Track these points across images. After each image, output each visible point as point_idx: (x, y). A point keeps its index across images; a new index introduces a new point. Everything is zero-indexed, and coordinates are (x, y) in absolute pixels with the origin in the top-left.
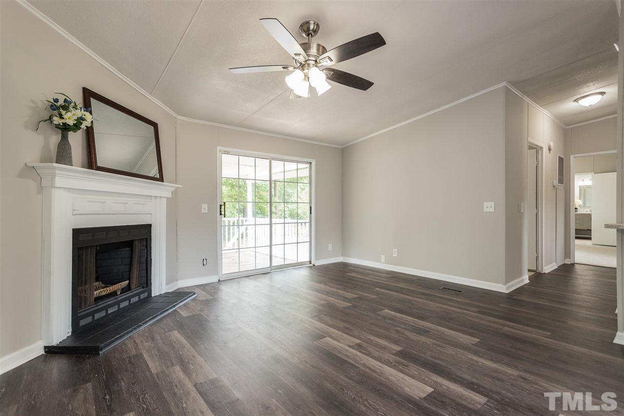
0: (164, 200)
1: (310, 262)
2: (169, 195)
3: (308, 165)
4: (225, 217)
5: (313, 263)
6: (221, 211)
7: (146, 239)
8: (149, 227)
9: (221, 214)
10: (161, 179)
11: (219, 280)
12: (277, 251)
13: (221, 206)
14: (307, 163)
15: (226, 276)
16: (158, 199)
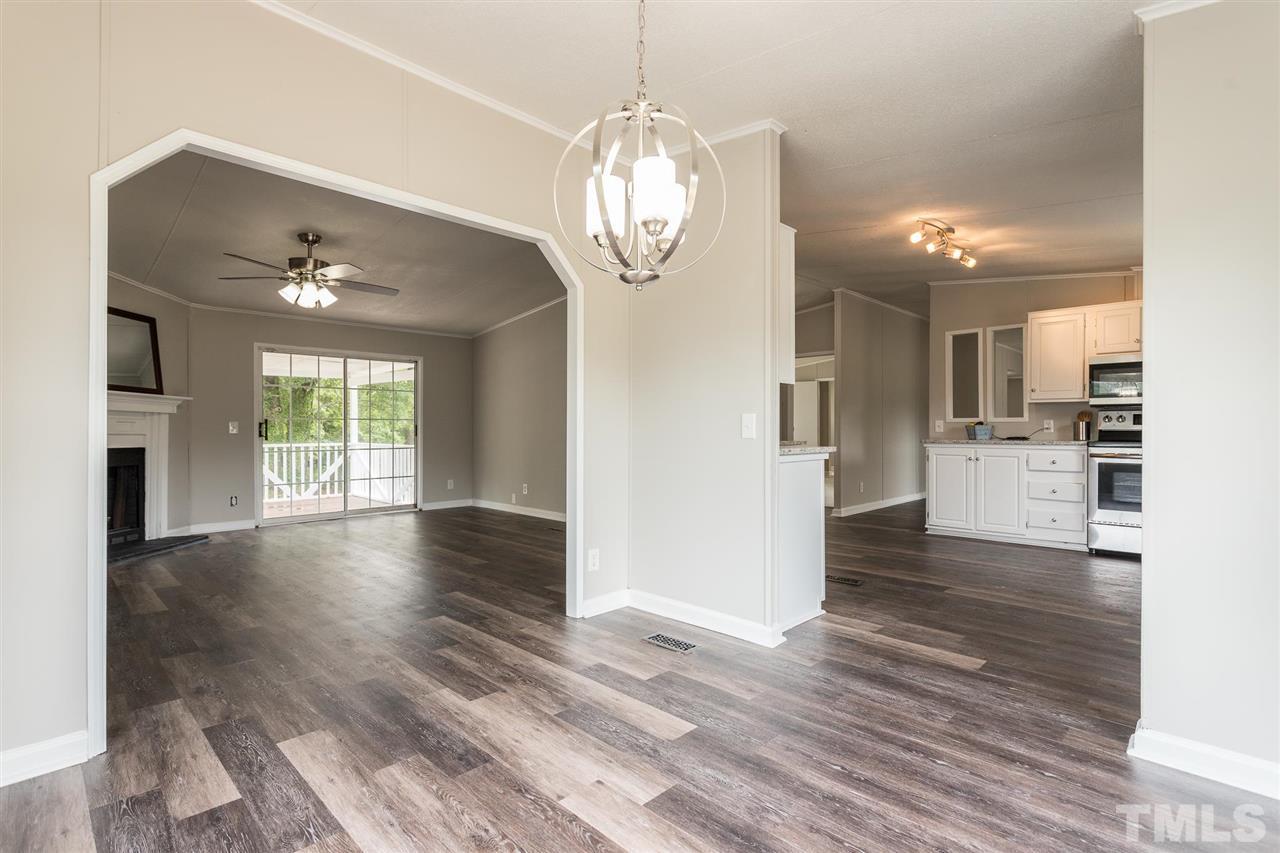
0: (165, 419)
1: (415, 506)
2: (174, 410)
3: (413, 365)
4: (266, 439)
5: (419, 507)
6: (260, 432)
7: (138, 466)
8: (141, 452)
9: (261, 435)
10: (159, 391)
11: (257, 527)
12: (357, 489)
13: (260, 424)
14: (410, 361)
15: (270, 521)
16: (156, 417)
